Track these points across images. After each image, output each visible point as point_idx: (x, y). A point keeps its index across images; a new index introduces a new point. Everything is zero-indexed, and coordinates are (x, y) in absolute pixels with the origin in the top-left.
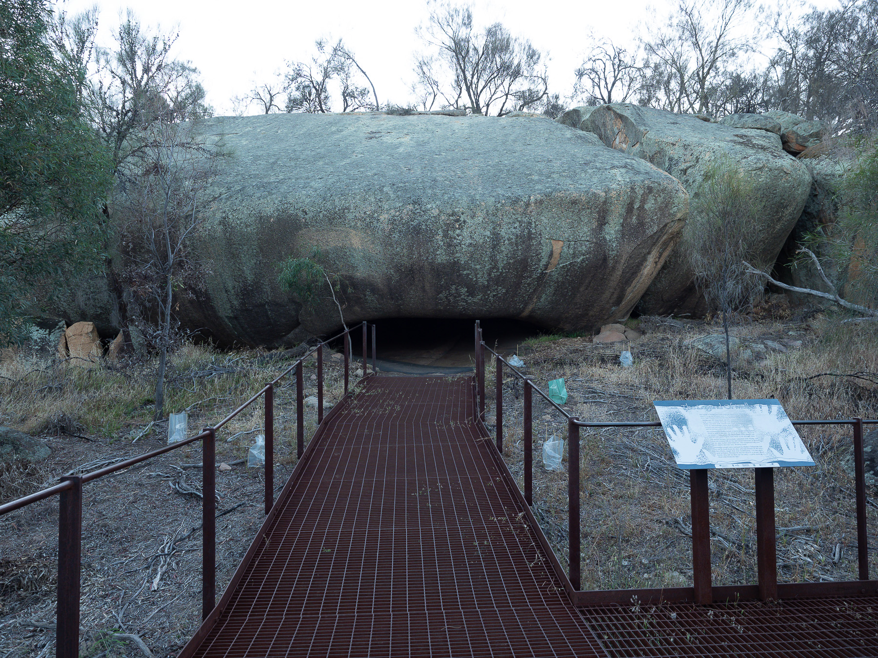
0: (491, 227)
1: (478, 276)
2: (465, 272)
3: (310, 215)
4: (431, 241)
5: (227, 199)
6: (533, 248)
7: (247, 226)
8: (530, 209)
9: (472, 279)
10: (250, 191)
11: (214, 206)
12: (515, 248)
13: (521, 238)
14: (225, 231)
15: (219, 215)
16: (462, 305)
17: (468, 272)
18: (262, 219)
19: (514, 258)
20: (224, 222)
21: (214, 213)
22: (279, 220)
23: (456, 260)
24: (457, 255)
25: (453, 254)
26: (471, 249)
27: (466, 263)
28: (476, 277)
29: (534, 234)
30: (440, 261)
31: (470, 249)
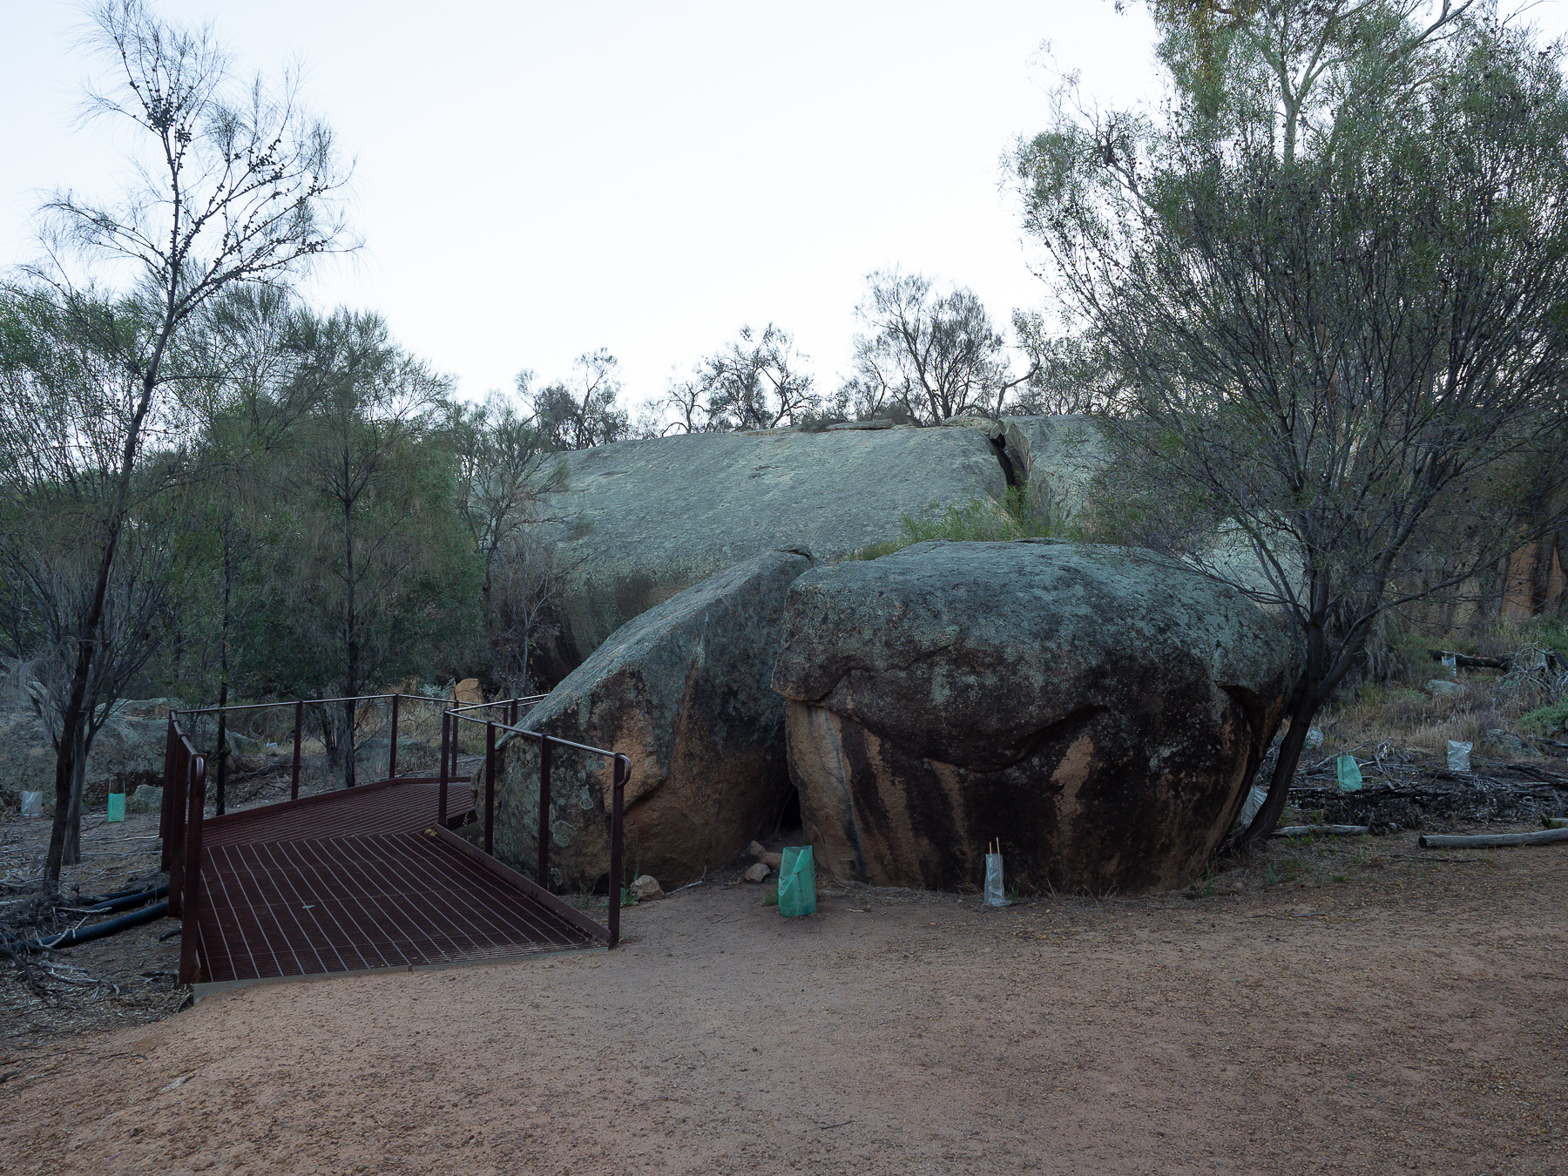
3: (659, 575)
5: (593, 560)
7: (607, 586)
10: (613, 551)
11: (582, 567)
14: (589, 591)
15: (585, 576)
18: (620, 580)
20: (588, 582)
21: (581, 574)
22: (634, 580)
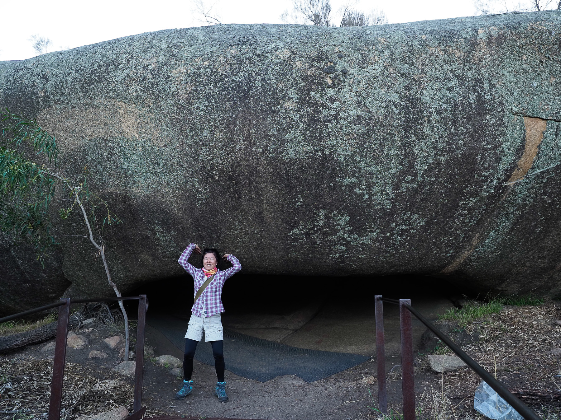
0: (400, 84)
1: (375, 189)
2: (346, 181)
4: (272, 112)
6: (487, 132)
8: (479, 53)
9: (360, 196)
12: (452, 130)
13: (464, 109)
16: (338, 251)
17: (354, 180)
19: (449, 152)
22: (7, 97)
23: (327, 152)
24: (330, 142)
25: (320, 139)
26: (360, 129)
27: (350, 158)
28: (370, 192)
29: (488, 103)
30: (292, 155)
31: (357, 128)
